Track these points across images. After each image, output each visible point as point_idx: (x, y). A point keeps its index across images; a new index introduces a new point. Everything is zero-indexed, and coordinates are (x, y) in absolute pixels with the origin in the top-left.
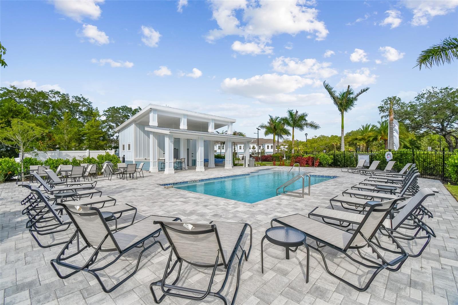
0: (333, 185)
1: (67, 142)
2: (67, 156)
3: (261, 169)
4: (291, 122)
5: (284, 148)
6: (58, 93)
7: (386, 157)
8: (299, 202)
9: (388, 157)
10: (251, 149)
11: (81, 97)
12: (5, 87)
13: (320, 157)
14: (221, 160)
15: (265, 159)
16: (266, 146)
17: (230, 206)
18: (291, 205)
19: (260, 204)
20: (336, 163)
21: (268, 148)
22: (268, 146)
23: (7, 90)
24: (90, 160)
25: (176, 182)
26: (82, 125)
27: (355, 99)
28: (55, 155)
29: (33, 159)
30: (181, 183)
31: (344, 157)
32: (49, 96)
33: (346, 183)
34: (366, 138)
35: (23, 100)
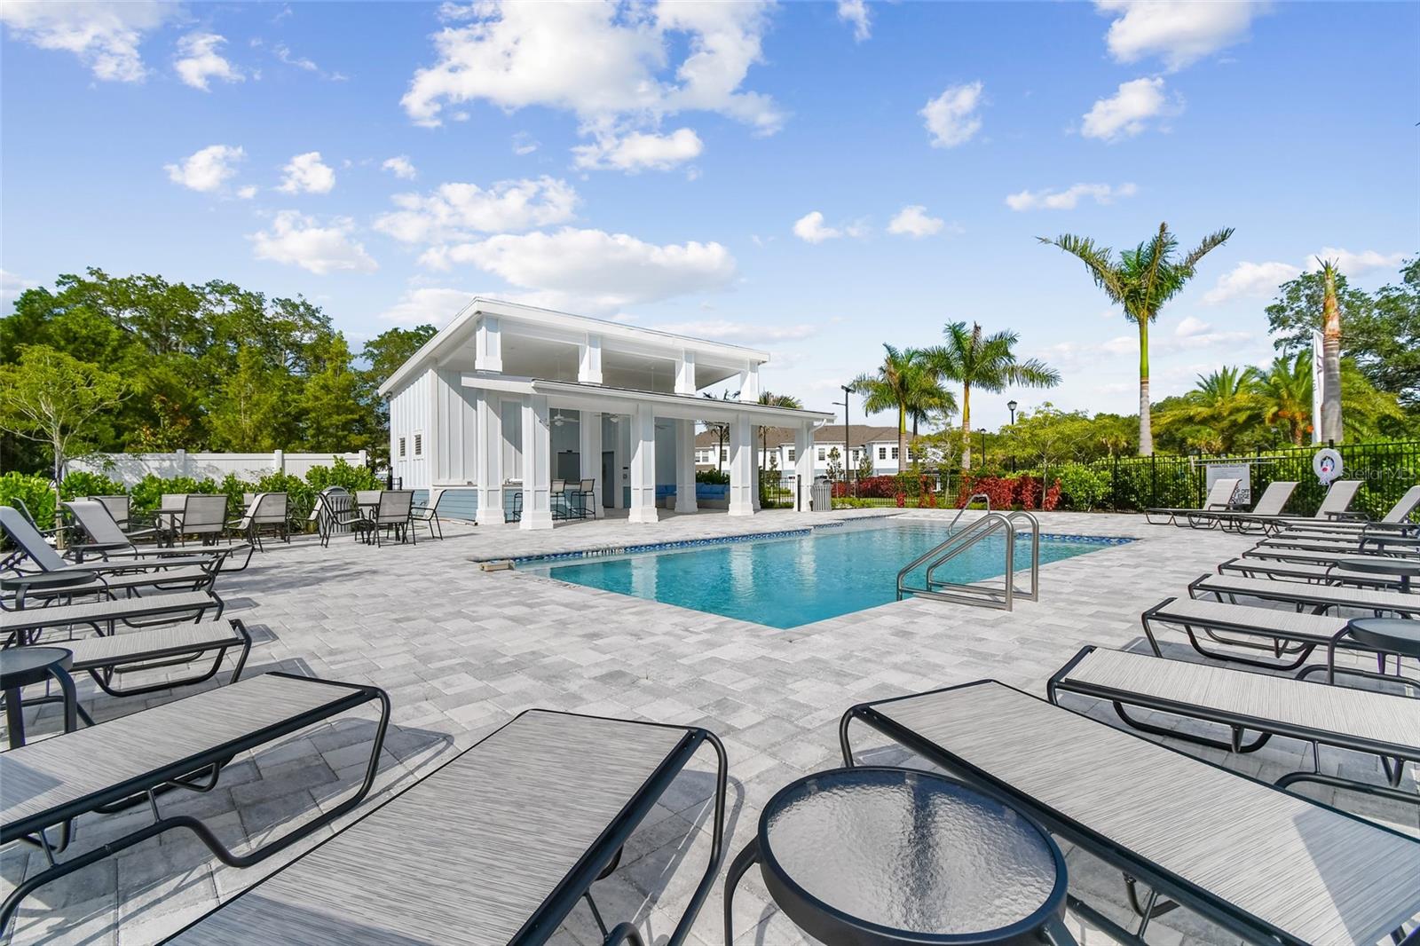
0: (1128, 566)
1: (248, 436)
2: (210, 472)
3: (854, 516)
4: (959, 366)
5: (936, 456)
6: (230, 290)
7: (1317, 469)
8: (994, 625)
9: (1325, 470)
10: (826, 457)
11: (298, 301)
12: (71, 274)
13: (1061, 478)
14: (718, 487)
15: (870, 488)
16: (876, 448)
17: (692, 639)
18: (956, 638)
19: (820, 632)
20: (1121, 498)
21: (882, 457)
22: (882, 451)
23: (79, 281)
24: (284, 483)
25: (536, 553)
26: (299, 387)
27: (1186, 270)
28: (172, 466)
29: (95, 479)
30: (555, 555)
31: (1154, 475)
32: (205, 298)
33: (1178, 558)
34: (1225, 414)
35: (127, 314)
